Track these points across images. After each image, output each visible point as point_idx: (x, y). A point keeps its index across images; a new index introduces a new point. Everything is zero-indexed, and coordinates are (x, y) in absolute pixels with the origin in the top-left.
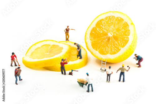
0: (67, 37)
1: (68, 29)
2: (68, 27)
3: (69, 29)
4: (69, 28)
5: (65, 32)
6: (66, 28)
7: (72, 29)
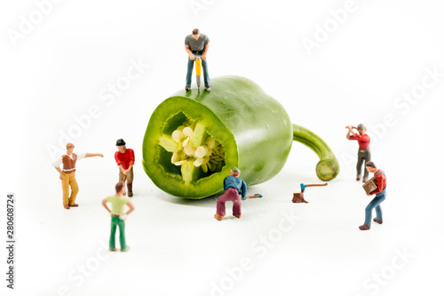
0: (70, 191)
1: (71, 157)
2: (70, 147)
3: (75, 156)
4: (75, 151)
5: (58, 174)
6: (65, 152)
7: (88, 155)
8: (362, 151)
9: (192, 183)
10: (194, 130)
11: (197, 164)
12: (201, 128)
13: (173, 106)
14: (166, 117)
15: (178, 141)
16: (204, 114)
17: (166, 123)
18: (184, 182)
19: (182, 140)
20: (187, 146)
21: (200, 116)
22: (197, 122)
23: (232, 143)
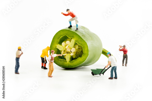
8: (125, 55)
9: (70, 62)
10: (70, 42)
11: (72, 54)
12: (73, 41)
13: (62, 33)
14: (59, 38)
15: (64, 46)
16: (74, 36)
17: (59, 40)
18: (66, 62)
19: (65, 46)
20: (68, 48)
21: (73, 36)
22: (72, 38)
23: (86, 46)
